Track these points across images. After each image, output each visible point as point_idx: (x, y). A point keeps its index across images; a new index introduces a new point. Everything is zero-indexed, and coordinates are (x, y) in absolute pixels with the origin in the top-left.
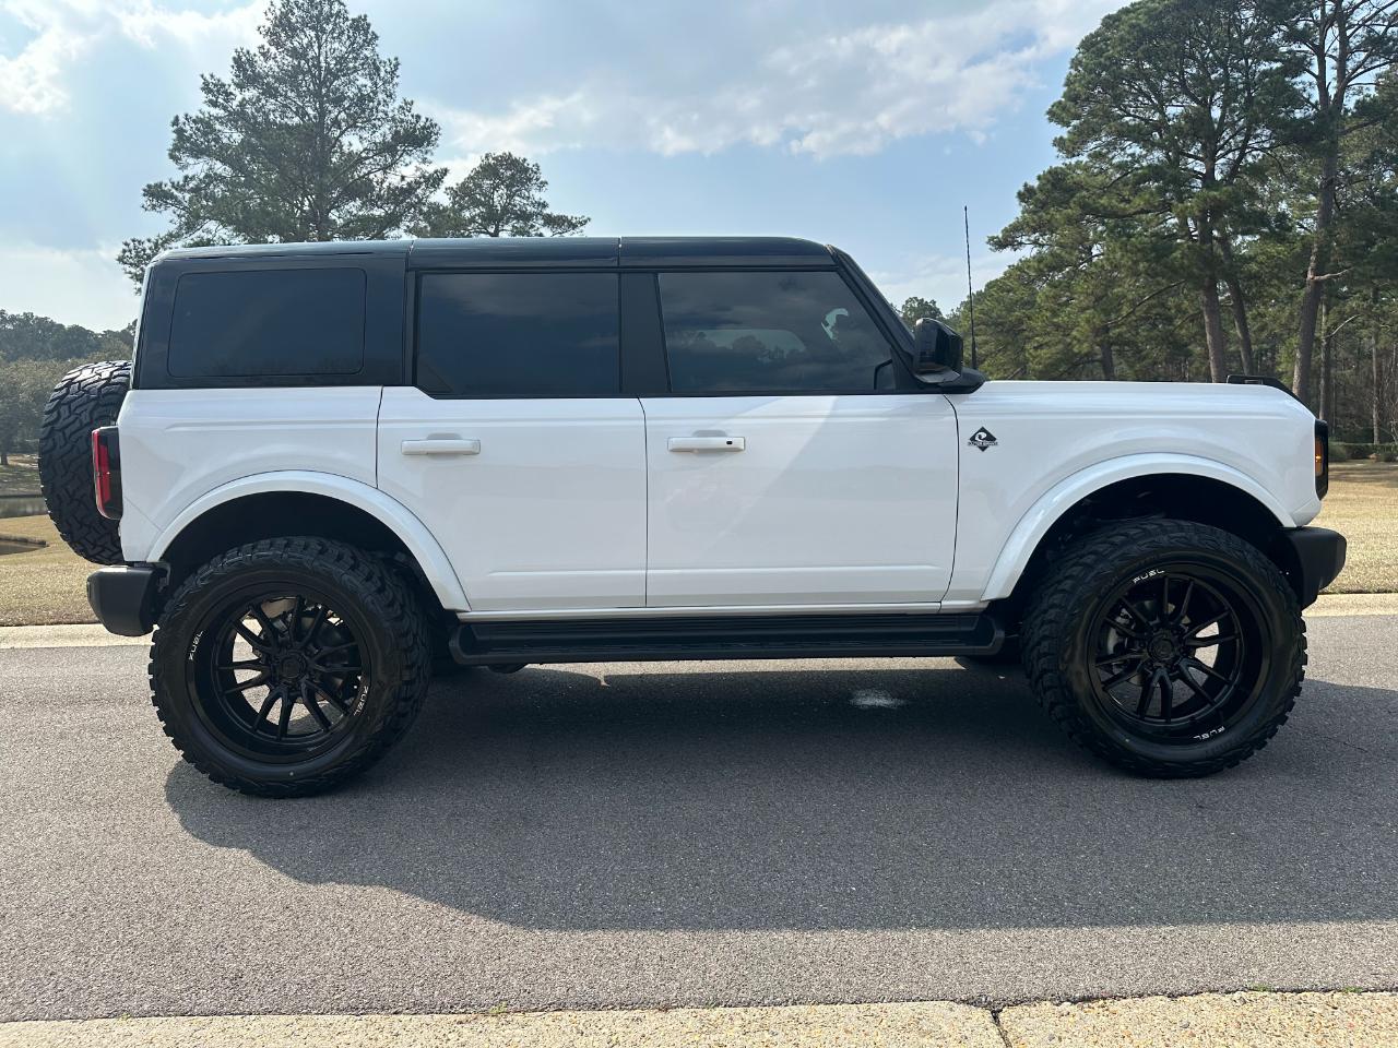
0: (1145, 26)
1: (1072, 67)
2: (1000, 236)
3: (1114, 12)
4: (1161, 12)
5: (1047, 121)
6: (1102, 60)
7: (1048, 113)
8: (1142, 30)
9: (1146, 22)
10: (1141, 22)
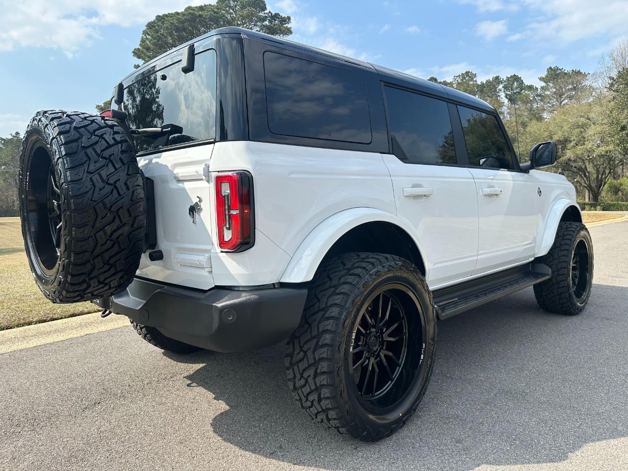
0: (177, 25)
1: (143, 34)
2: (103, 105)
3: (161, 15)
4: (183, 21)
5: (132, 56)
6: (159, 34)
7: (134, 52)
8: (175, 26)
9: (177, 23)
10: (175, 22)
